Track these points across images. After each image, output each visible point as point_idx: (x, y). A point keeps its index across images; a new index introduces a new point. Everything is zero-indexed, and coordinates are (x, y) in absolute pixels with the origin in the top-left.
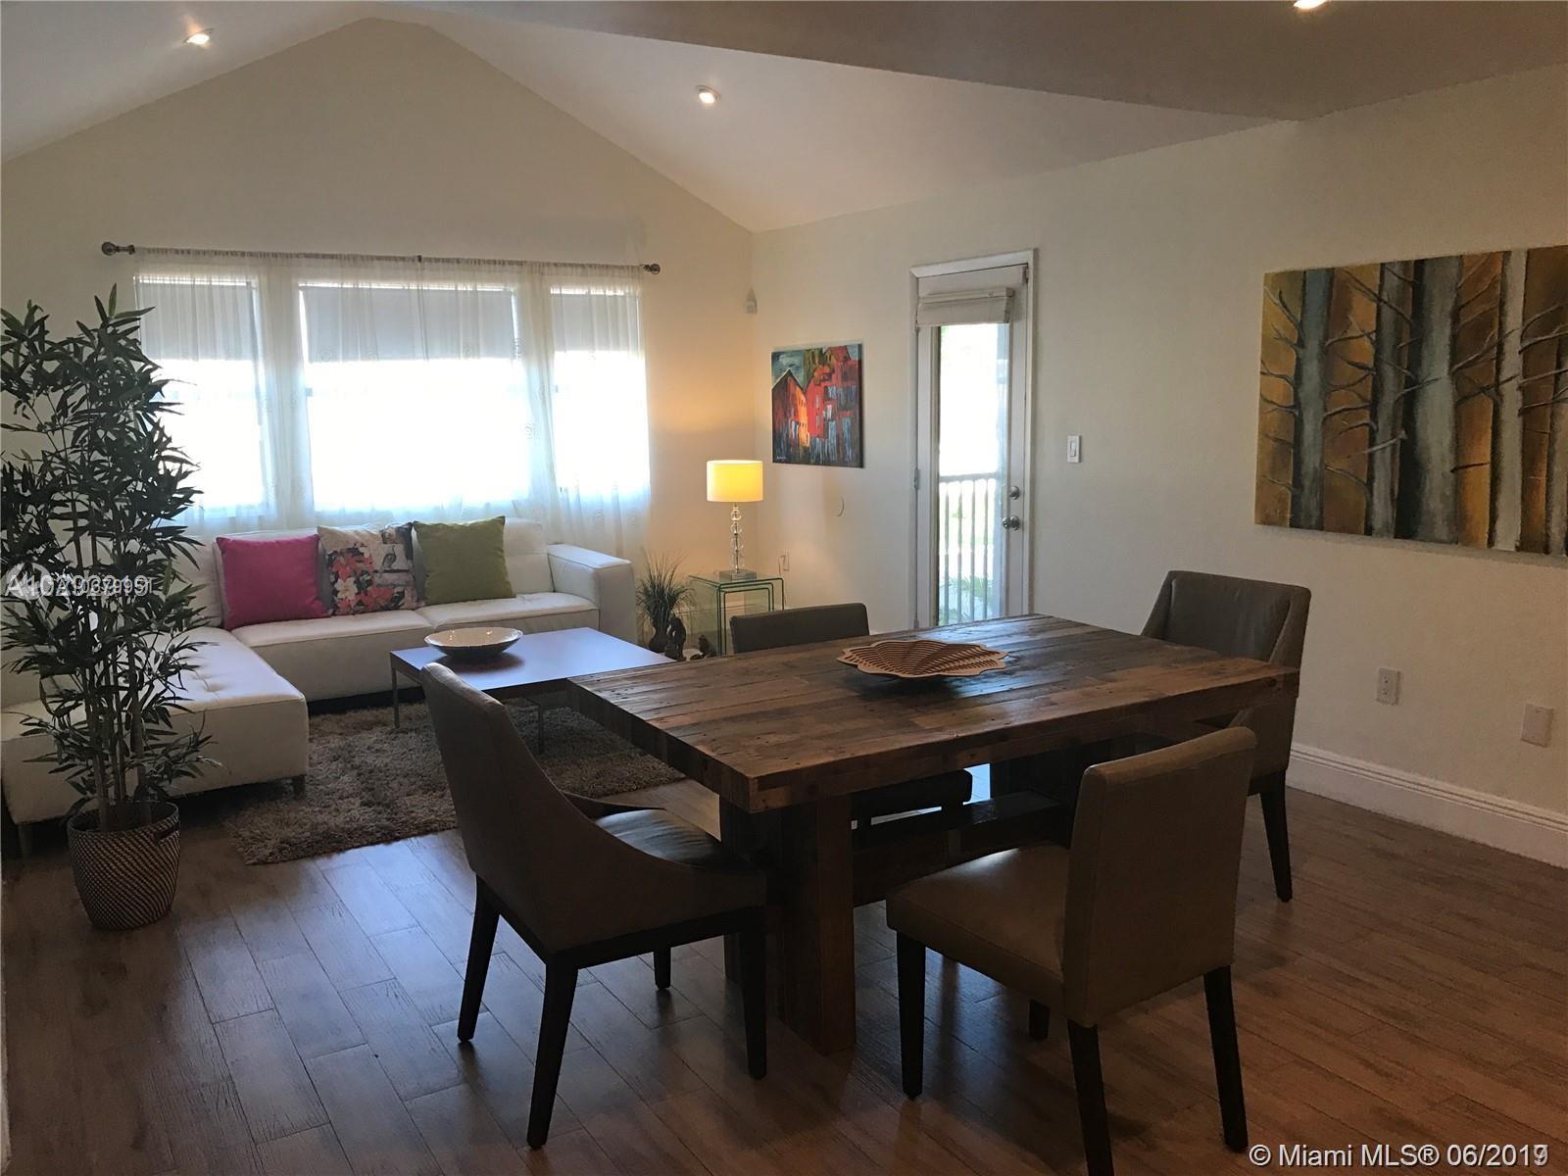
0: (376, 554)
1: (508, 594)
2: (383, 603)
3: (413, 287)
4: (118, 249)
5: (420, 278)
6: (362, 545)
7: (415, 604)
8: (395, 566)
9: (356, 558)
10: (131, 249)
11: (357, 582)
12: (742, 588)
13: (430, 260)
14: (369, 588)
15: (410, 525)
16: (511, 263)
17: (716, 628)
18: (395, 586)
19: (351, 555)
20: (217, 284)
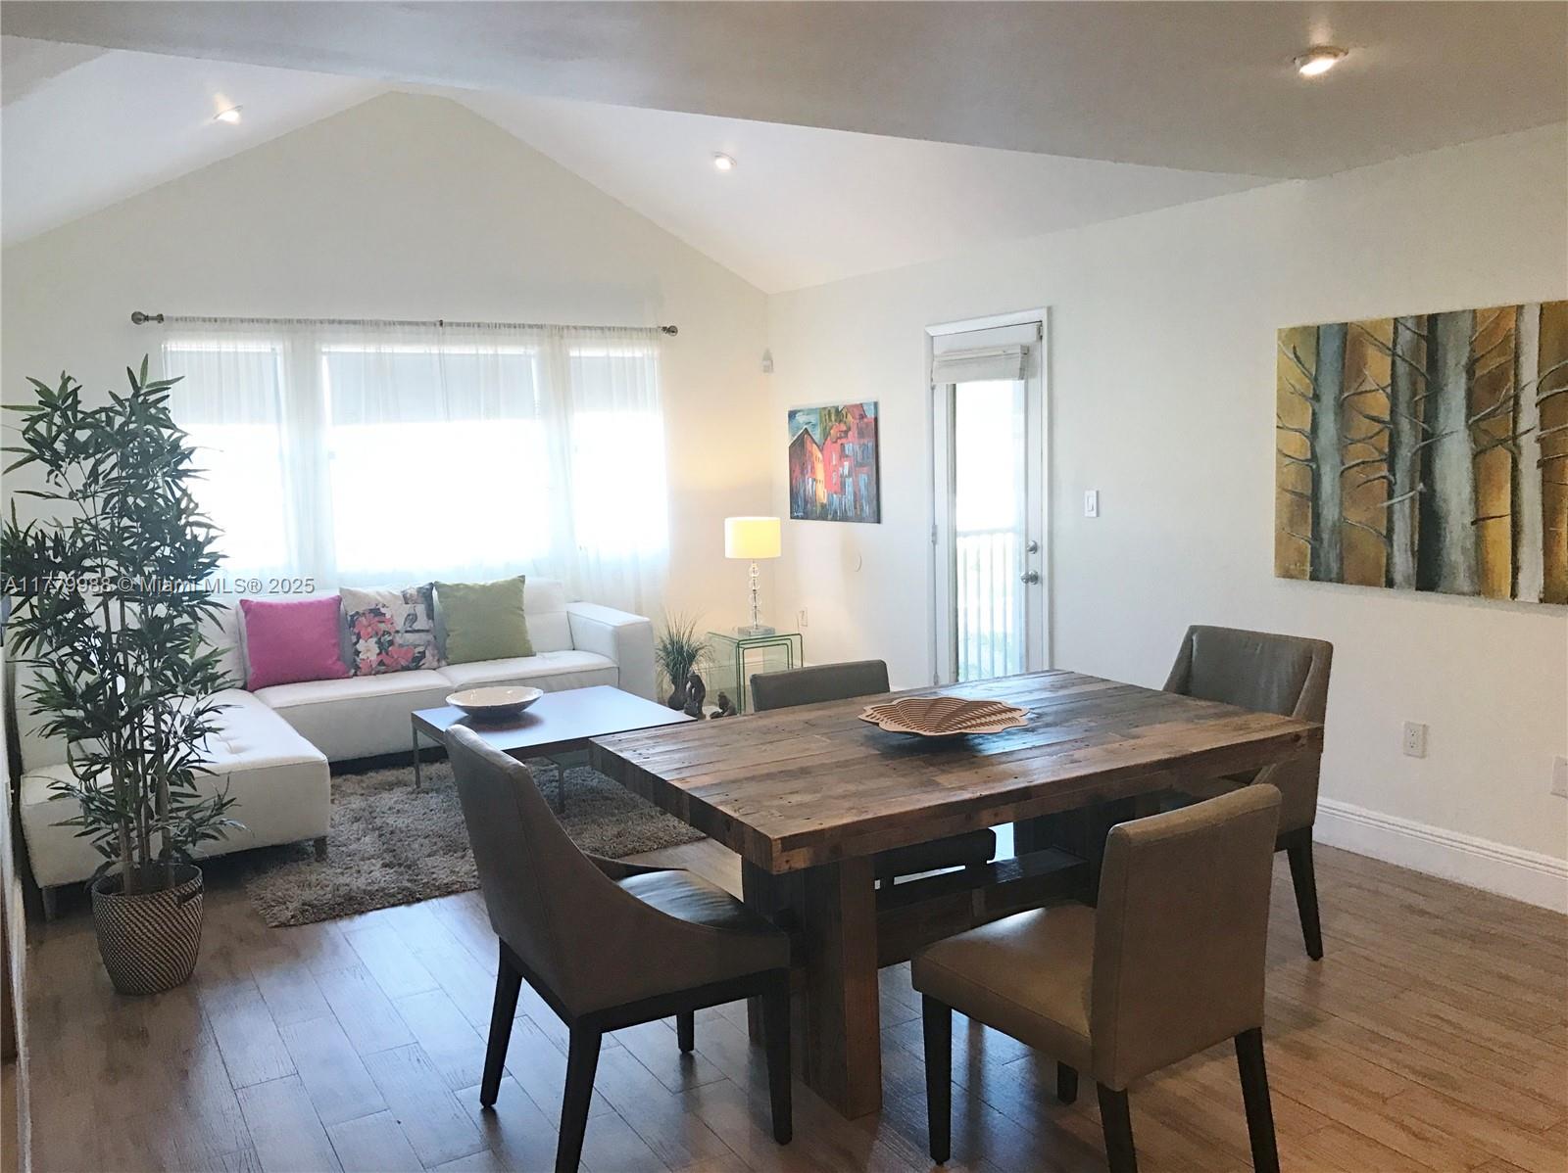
0: (398, 615)
1: (529, 653)
2: (403, 663)
3: (435, 350)
4: (147, 318)
5: (442, 342)
6: (384, 606)
7: (435, 664)
8: (416, 626)
9: (377, 619)
10: (160, 318)
11: (379, 642)
12: (761, 645)
13: (451, 324)
14: (390, 649)
15: (432, 585)
16: (530, 326)
17: (735, 685)
18: (416, 646)
19: (372, 615)
20: (243, 350)
